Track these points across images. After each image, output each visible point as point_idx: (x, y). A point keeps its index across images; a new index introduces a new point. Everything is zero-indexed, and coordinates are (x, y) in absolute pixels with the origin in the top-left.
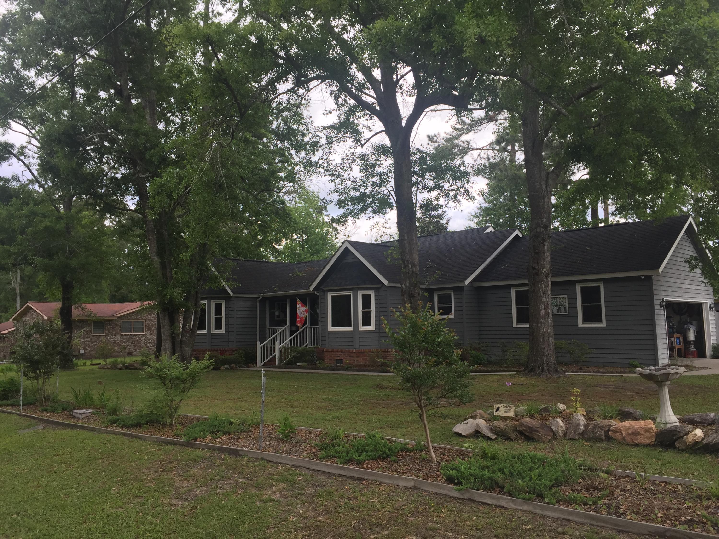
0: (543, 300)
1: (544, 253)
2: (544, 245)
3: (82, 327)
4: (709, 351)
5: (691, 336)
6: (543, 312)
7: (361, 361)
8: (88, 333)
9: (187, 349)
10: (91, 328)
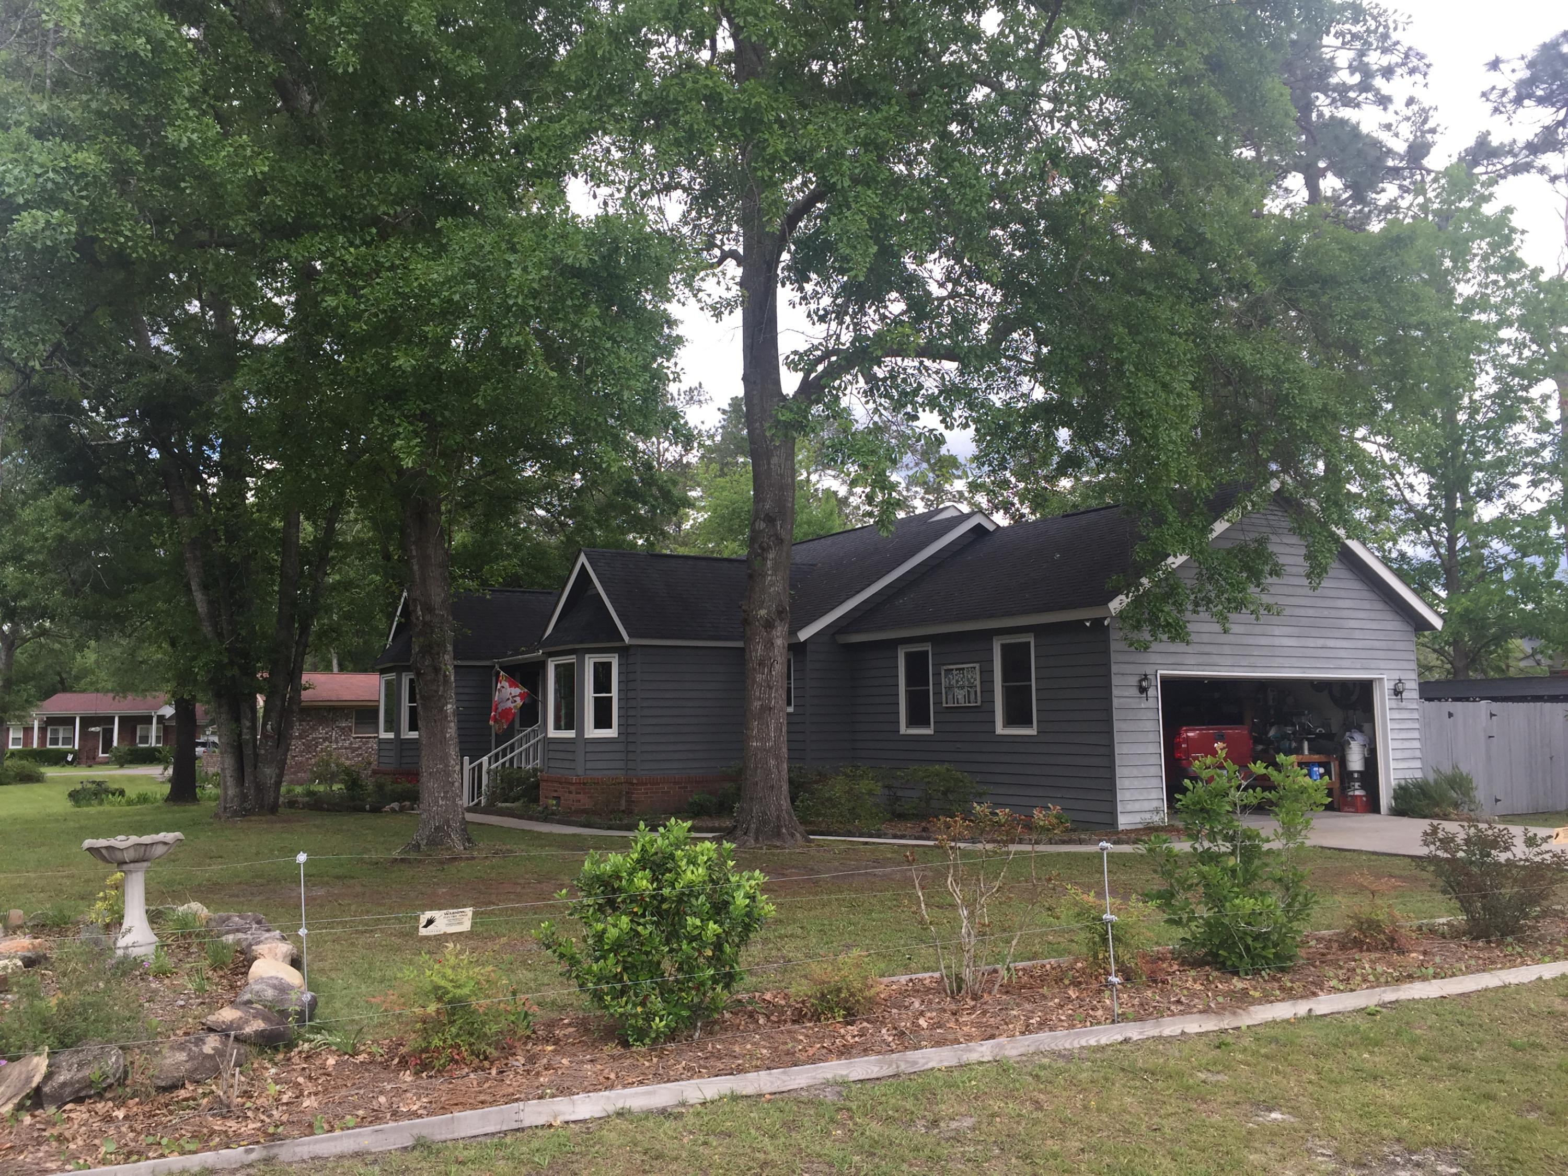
0: (759, 678)
1: (764, 575)
2: (765, 559)
3: (334, 720)
4: (1385, 799)
5: (1356, 762)
6: (757, 704)
7: (585, 801)
8: (346, 731)
9: (268, 771)
10: (351, 723)
